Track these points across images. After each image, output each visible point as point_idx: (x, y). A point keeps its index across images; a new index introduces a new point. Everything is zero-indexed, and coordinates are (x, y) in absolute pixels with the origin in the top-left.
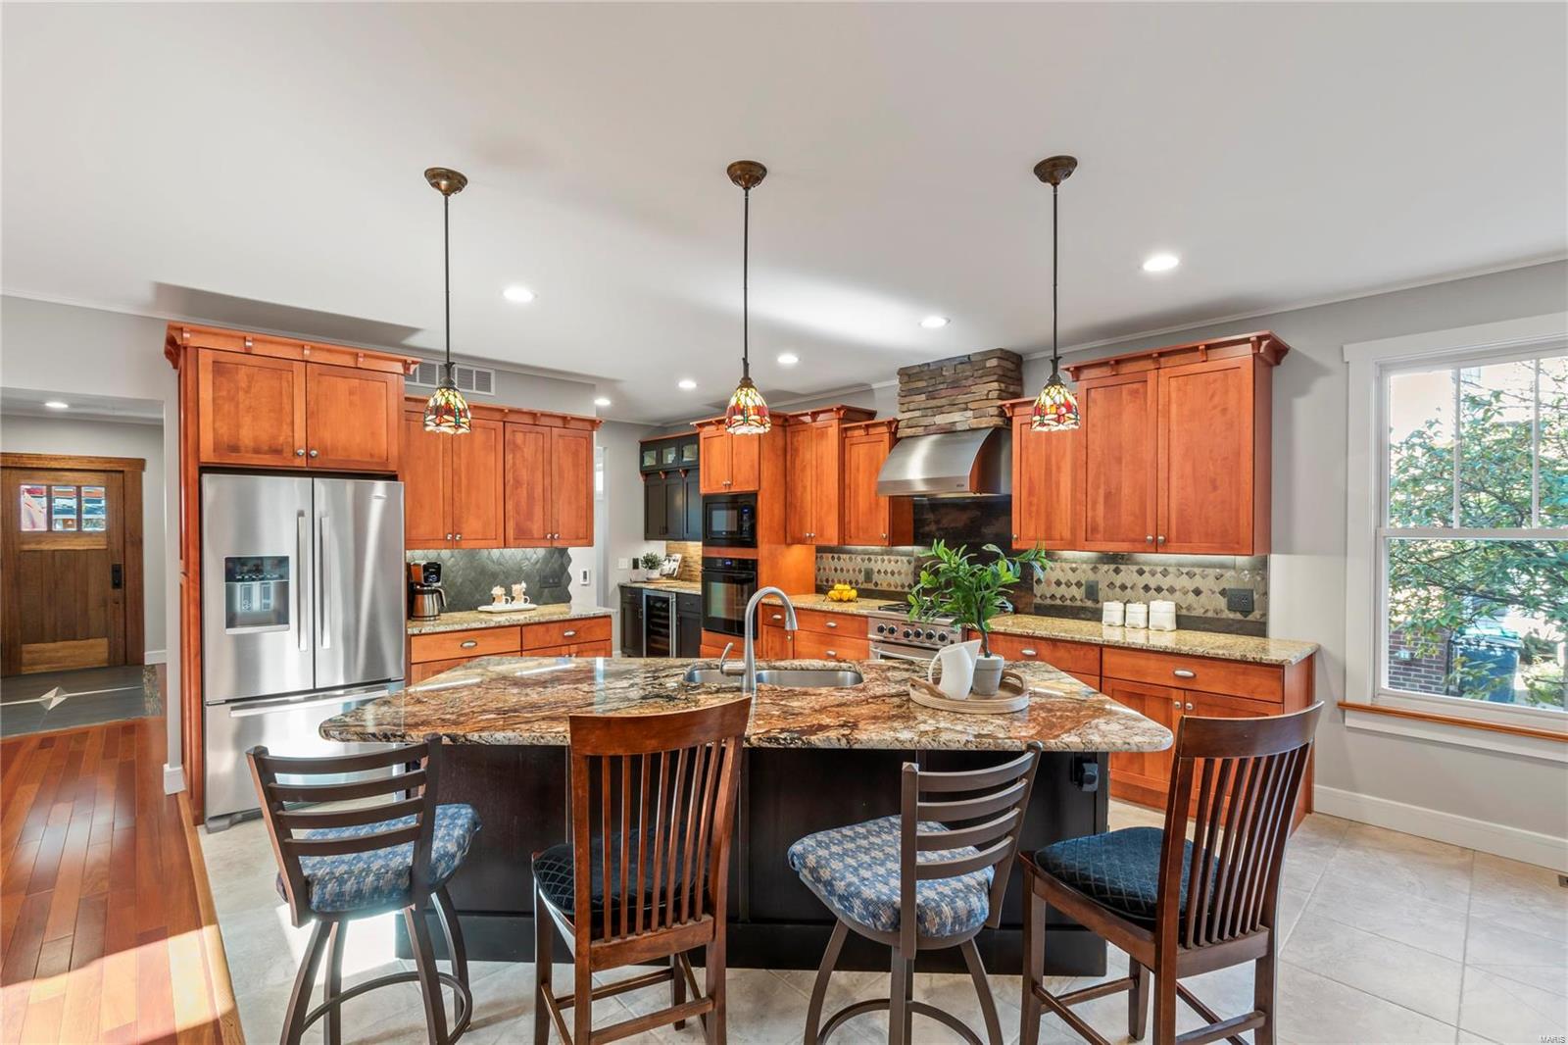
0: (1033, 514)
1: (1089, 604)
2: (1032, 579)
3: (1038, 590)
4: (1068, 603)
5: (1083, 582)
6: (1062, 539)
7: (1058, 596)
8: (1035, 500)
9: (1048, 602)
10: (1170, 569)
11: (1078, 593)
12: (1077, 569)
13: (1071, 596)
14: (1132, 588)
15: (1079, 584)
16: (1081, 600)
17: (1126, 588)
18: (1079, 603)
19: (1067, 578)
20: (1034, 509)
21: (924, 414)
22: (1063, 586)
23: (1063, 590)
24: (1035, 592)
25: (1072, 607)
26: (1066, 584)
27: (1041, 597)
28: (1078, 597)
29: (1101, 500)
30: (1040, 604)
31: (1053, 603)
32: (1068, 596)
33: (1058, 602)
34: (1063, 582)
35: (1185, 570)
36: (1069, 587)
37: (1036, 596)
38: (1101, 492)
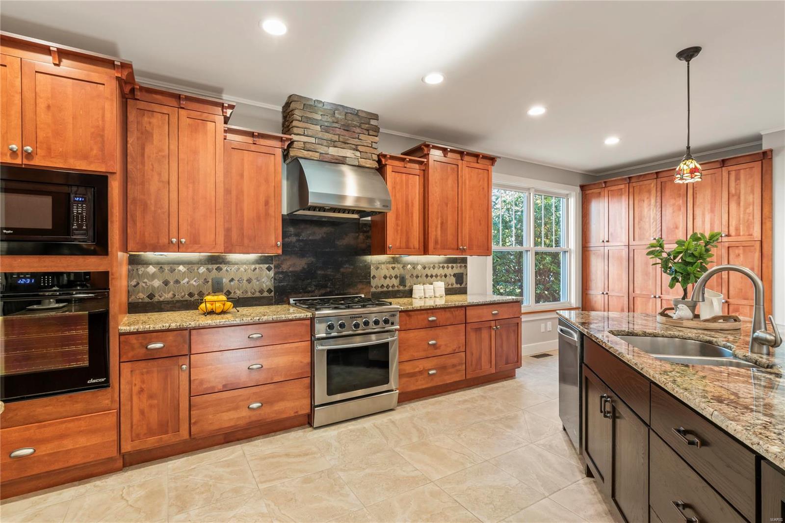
0: (399, 232)
1: (401, 288)
2: (370, 275)
3: (374, 283)
4: (391, 289)
5: (399, 276)
6: (414, 248)
7: (385, 285)
8: (400, 223)
9: (380, 290)
10: (436, 265)
11: (396, 282)
12: (395, 267)
13: (392, 285)
14: (421, 277)
15: (396, 277)
16: (397, 287)
17: (418, 277)
18: (396, 288)
19: (390, 273)
20: (399, 228)
21: (320, 143)
22: (388, 279)
23: (387, 282)
24: (372, 284)
25: (392, 291)
26: (389, 277)
27: (375, 287)
28: (396, 285)
29: (439, 226)
30: (375, 292)
31: (383, 290)
32: (391, 285)
33: (385, 289)
34: (388, 276)
35: (441, 265)
36: (391, 279)
37: (372, 287)
38: (439, 221)
